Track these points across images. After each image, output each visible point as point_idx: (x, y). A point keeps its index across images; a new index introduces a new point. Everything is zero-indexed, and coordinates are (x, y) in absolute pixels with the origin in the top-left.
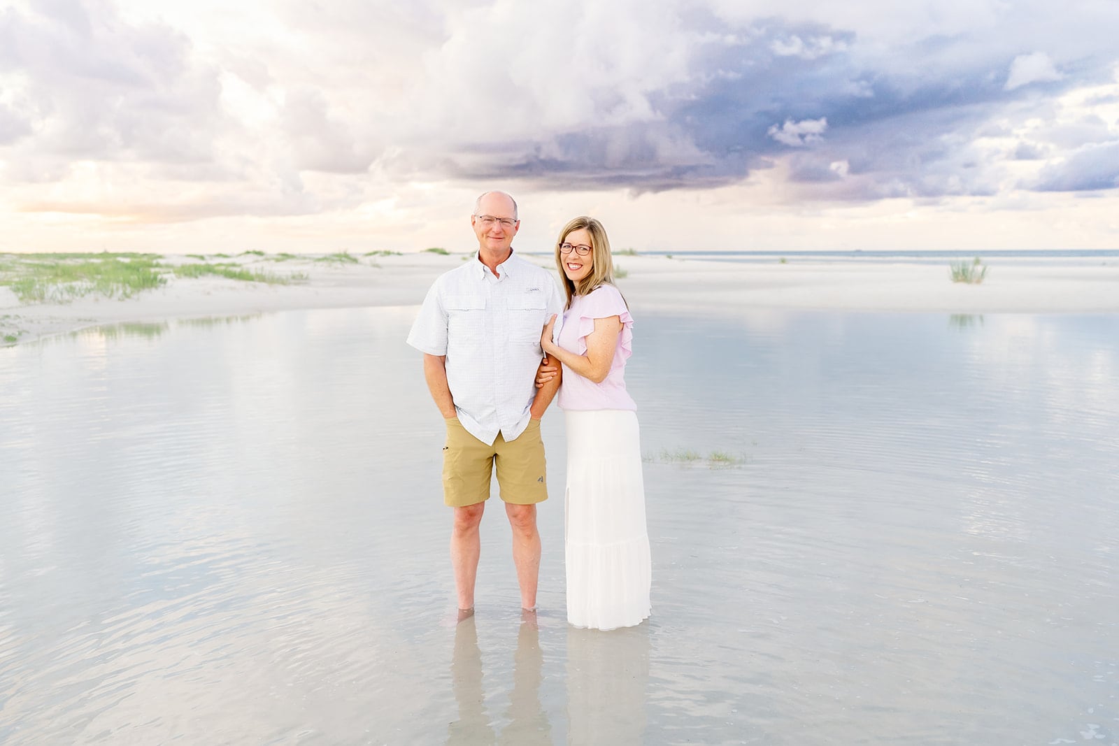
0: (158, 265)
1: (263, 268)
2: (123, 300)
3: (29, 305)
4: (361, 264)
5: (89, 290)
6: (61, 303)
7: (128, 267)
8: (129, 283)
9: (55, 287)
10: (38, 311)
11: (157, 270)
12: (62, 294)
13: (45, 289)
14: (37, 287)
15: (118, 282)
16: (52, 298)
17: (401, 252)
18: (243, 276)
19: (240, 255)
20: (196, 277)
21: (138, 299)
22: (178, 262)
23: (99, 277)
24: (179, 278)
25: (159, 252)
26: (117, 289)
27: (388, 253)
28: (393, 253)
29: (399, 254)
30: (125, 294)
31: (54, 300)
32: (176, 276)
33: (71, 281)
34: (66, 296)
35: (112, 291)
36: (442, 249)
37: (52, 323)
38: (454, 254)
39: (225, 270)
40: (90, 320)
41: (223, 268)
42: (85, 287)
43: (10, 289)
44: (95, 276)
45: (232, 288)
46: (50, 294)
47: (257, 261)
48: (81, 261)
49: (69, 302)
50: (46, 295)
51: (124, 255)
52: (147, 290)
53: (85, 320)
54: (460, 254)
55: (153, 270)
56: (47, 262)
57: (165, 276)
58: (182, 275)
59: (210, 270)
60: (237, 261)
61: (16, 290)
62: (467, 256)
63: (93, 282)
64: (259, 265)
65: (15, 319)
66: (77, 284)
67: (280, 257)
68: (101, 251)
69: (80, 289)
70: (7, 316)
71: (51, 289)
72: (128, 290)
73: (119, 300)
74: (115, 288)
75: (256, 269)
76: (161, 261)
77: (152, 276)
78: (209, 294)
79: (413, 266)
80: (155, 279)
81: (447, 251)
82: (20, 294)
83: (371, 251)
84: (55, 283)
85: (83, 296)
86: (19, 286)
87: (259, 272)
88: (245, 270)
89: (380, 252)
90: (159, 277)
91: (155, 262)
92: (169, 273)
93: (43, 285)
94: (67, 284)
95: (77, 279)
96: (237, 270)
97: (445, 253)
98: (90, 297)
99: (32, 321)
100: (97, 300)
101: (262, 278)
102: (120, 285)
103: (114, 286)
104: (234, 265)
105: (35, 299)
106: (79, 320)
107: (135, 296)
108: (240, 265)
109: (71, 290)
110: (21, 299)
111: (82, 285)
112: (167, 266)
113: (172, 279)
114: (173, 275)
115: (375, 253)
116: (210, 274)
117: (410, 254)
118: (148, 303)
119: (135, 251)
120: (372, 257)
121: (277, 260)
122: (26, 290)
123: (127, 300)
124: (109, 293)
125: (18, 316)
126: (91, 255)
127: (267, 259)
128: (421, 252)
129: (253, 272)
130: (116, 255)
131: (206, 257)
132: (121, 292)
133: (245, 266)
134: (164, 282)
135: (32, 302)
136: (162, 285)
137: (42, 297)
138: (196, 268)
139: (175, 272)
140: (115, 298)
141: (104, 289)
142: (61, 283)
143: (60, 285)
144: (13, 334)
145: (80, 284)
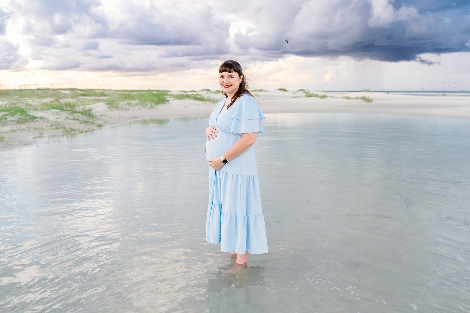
0: (167, 95)
1: (210, 96)
3: (112, 110)
5: (137, 104)
6: (125, 110)
7: (155, 95)
8: (153, 101)
9: (123, 103)
10: (115, 113)
11: (167, 96)
12: (125, 106)
13: (119, 104)
14: (116, 103)
15: (149, 101)
16: (122, 108)
18: (201, 99)
19: (200, 91)
20: (182, 99)
21: (157, 108)
22: (175, 93)
23: (143, 99)
24: (175, 99)
26: (148, 104)
27: (261, 90)
28: (263, 90)
29: (266, 91)
30: (151, 106)
32: (174, 99)
34: (127, 107)
35: (146, 105)
36: (284, 89)
37: (119, 118)
38: (289, 91)
39: (194, 97)
40: (136, 118)
41: (193, 96)
42: (135, 103)
43: (105, 103)
44: (141, 99)
45: (197, 104)
46: (121, 106)
47: (207, 93)
48: (138, 93)
49: (128, 109)
50: (119, 106)
51: (156, 91)
52: (161, 104)
53: (134, 117)
55: (165, 96)
56: (125, 93)
57: (169, 99)
58: (176, 98)
59: (188, 96)
60: (200, 93)
61: (107, 104)
62: (295, 92)
63: (139, 101)
64: (208, 95)
65: (105, 117)
66: (133, 102)
67: (217, 92)
68: (147, 89)
69: (133, 104)
70: (102, 115)
71: (122, 103)
72: (153, 105)
73: (149, 109)
74: (147, 103)
75: (207, 96)
76: (169, 93)
77: (163, 99)
78: (187, 106)
79: (272, 96)
80: (165, 100)
81: (287, 89)
82: (109, 106)
84: (123, 101)
85: (134, 107)
86: (109, 102)
87: (208, 98)
88: (202, 97)
89: (258, 90)
90: (166, 99)
91: (166, 94)
92: (171, 97)
93: (119, 102)
94: (128, 102)
95: (134, 100)
96: (199, 97)
97: (285, 90)
98: (137, 107)
99: (111, 118)
100: (140, 109)
101: (209, 100)
102: (150, 102)
103: (147, 102)
104: (198, 95)
105: (114, 108)
106: (131, 117)
107: (156, 107)
108: (200, 95)
109: (129, 104)
110: (109, 108)
111: (134, 102)
112: (171, 95)
114: (172, 99)
115: (256, 90)
116: (188, 98)
117: (270, 91)
118: (161, 110)
119: (160, 89)
120: (255, 92)
121: (216, 93)
122: (112, 104)
123: (152, 109)
124: (145, 106)
125: (106, 115)
126: (143, 91)
127: (212, 92)
128: (275, 90)
129: (206, 98)
130: (153, 91)
131: (187, 92)
132: (150, 105)
133: (202, 95)
134: (168, 101)
135: (113, 109)
136: (167, 103)
137: (117, 107)
138: (182, 96)
139: (173, 97)
140: (147, 108)
141: (143, 104)
142: (126, 101)
143: (125, 102)
144: (101, 123)
145: (133, 101)
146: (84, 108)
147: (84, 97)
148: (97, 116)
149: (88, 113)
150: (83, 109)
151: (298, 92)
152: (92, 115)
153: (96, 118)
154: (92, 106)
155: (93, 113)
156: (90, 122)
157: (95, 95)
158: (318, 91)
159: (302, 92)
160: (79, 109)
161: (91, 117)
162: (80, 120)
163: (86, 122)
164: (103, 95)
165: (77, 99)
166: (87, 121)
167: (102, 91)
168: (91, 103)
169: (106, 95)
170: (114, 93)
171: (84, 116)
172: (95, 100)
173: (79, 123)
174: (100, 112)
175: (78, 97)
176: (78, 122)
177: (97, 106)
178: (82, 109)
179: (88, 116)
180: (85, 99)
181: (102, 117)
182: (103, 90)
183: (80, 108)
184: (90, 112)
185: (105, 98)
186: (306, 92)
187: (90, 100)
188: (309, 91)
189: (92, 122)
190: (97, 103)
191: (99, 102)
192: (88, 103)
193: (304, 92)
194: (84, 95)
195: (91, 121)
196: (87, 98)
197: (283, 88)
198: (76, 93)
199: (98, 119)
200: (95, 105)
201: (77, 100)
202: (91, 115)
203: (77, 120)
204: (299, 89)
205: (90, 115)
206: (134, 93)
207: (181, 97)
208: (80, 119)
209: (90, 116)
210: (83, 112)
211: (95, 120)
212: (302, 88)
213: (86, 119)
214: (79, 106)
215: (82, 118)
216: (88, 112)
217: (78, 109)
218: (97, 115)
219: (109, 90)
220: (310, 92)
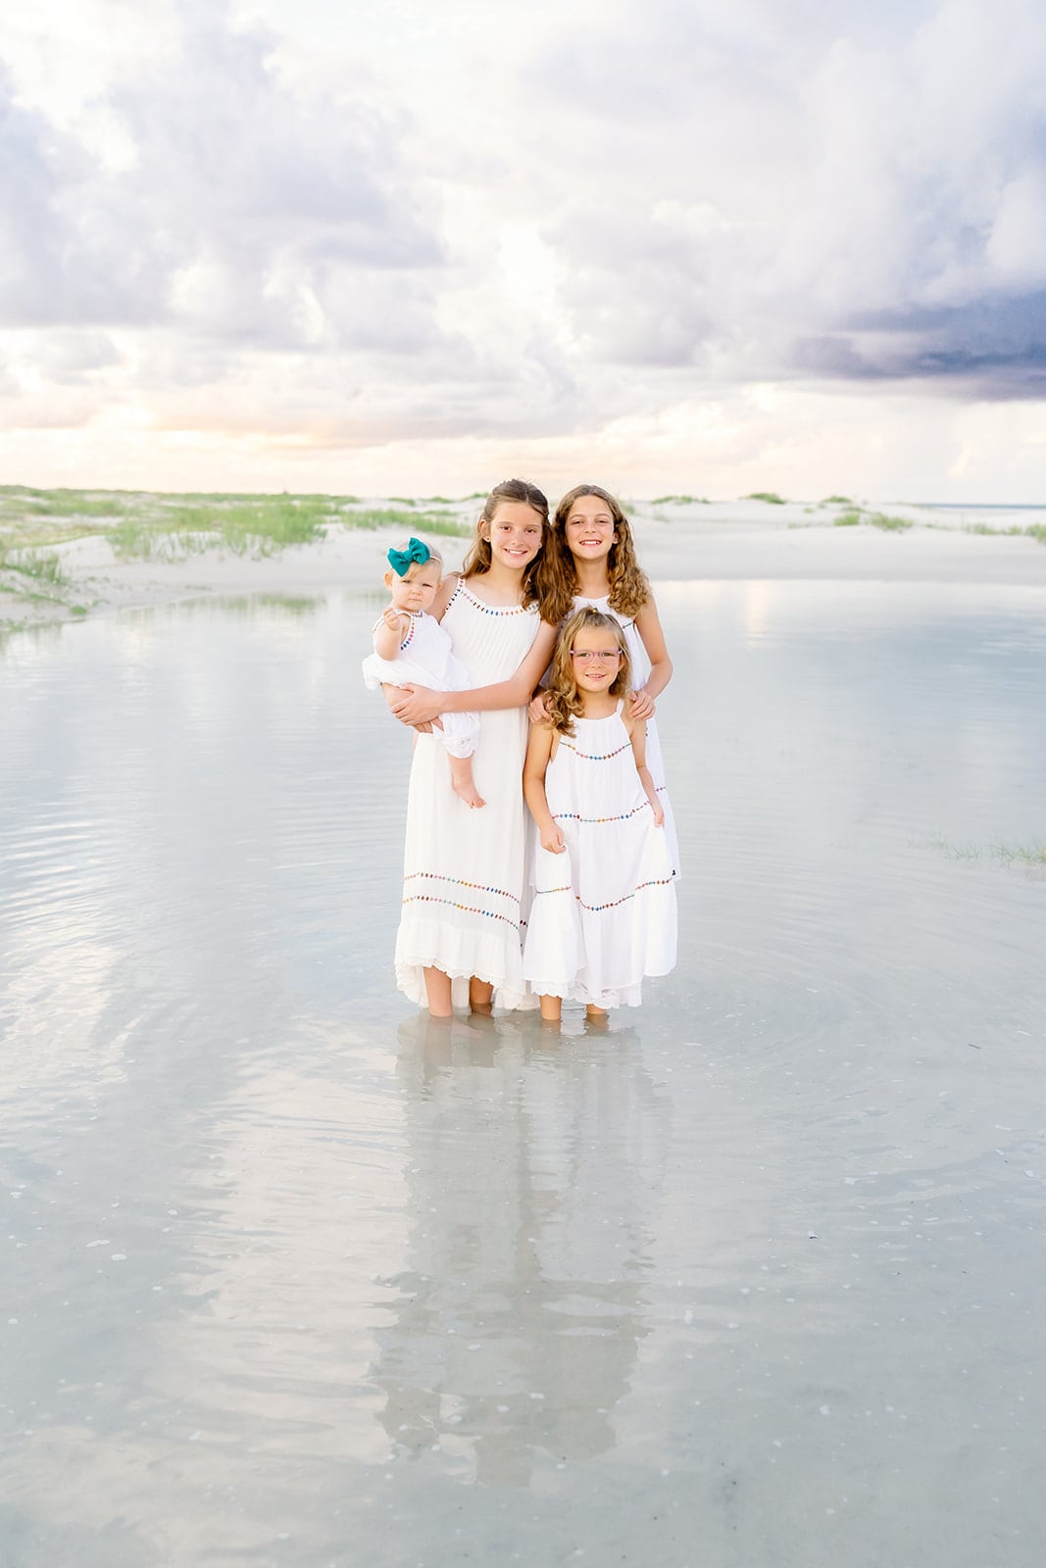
2: (259, 560)
3: (127, 563)
4: (639, 515)
5: (213, 544)
6: (171, 561)
8: (272, 534)
9: (166, 539)
10: (139, 572)
11: (328, 518)
12: (173, 548)
13: (151, 541)
14: (141, 538)
15: (256, 531)
16: (160, 555)
17: (709, 499)
19: (466, 499)
20: (374, 529)
21: (281, 558)
23: (237, 526)
24: (350, 529)
25: (357, 494)
26: (253, 543)
27: (688, 500)
28: (696, 500)
29: (705, 502)
30: (262, 550)
31: (162, 557)
32: (345, 527)
33: (188, 531)
34: (180, 552)
35: (245, 547)
36: (774, 496)
37: (148, 590)
38: (793, 503)
40: (202, 588)
42: (207, 539)
43: (107, 540)
44: (233, 525)
46: (157, 549)
49: (182, 560)
50: (152, 550)
52: (296, 545)
53: (195, 587)
54: (800, 503)
57: (323, 527)
58: (354, 526)
59: (397, 519)
61: (116, 541)
62: (812, 507)
63: (222, 532)
65: (101, 583)
69: (200, 543)
70: (92, 579)
71: (163, 539)
72: (268, 547)
73: (253, 559)
74: (250, 541)
77: (309, 525)
79: (725, 521)
80: (310, 530)
81: (782, 498)
82: (118, 548)
83: (662, 496)
84: (169, 532)
85: (202, 552)
86: (118, 535)
89: (676, 498)
92: (336, 522)
93: (151, 535)
94: (185, 534)
95: (209, 530)
96: (449, 521)
97: (777, 501)
98: (212, 554)
99: (121, 587)
100: (222, 559)
102: (258, 537)
103: (248, 537)
105: (136, 555)
106: (188, 587)
107: (276, 555)
109: (188, 543)
110: (117, 554)
113: (339, 531)
114: (340, 526)
115: (667, 499)
116: (395, 525)
117: (721, 503)
118: (298, 563)
120: (658, 507)
122: (129, 543)
123: (264, 560)
124: (240, 548)
125: (107, 580)
128: (741, 498)
132: (257, 547)
134: (324, 534)
135: (132, 559)
136: (320, 539)
137: (147, 552)
139: (347, 522)
140: (247, 557)
141: (236, 543)
142: (178, 533)
143: (174, 535)
144: (86, 604)
145: (201, 534)
146: (34, 553)
147: (44, 519)
148: (76, 582)
149: (47, 572)
150: (31, 554)
151: (822, 506)
152: (60, 574)
153: (71, 587)
154: (59, 549)
155: (60, 570)
156: (48, 599)
157: (84, 510)
158: (900, 504)
159: (839, 506)
160: (16, 559)
161: (55, 582)
162: (18, 593)
163: (35, 599)
164: (110, 510)
165: (19, 523)
166: (40, 594)
167: (110, 498)
168: (62, 539)
169: (119, 513)
170: (150, 505)
171: (32, 579)
172: (77, 527)
173: (14, 601)
174: (89, 568)
175: (22, 519)
176: (10, 596)
177: (79, 549)
178: (28, 556)
179: (45, 580)
180: (45, 524)
181: (91, 585)
182: (119, 492)
183: (19, 554)
184: (51, 566)
185: (113, 522)
186: (851, 509)
187: (58, 529)
188: (865, 503)
189: (56, 598)
190: (82, 536)
191: (91, 535)
192: (51, 540)
193: (846, 505)
194: (44, 511)
195: (52, 596)
196: (53, 520)
197: (769, 490)
198: (17, 502)
199: (78, 591)
200: (72, 545)
201: (20, 527)
202: (57, 576)
203: (11, 590)
204: (828, 496)
205: (51, 576)
206: (226, 506)
207: (370, 520)
208: (18, 588)
209: (52, 581)
210: (29, 566)
211: (68, 592)
212: (840, 495)
213: (36, 589)
214: (20, 547)
215: (23, 586)
216: (45, 567)
217: (13, 557)
218: (75, 576)
219: (137, 494)
220: (867, 508)
